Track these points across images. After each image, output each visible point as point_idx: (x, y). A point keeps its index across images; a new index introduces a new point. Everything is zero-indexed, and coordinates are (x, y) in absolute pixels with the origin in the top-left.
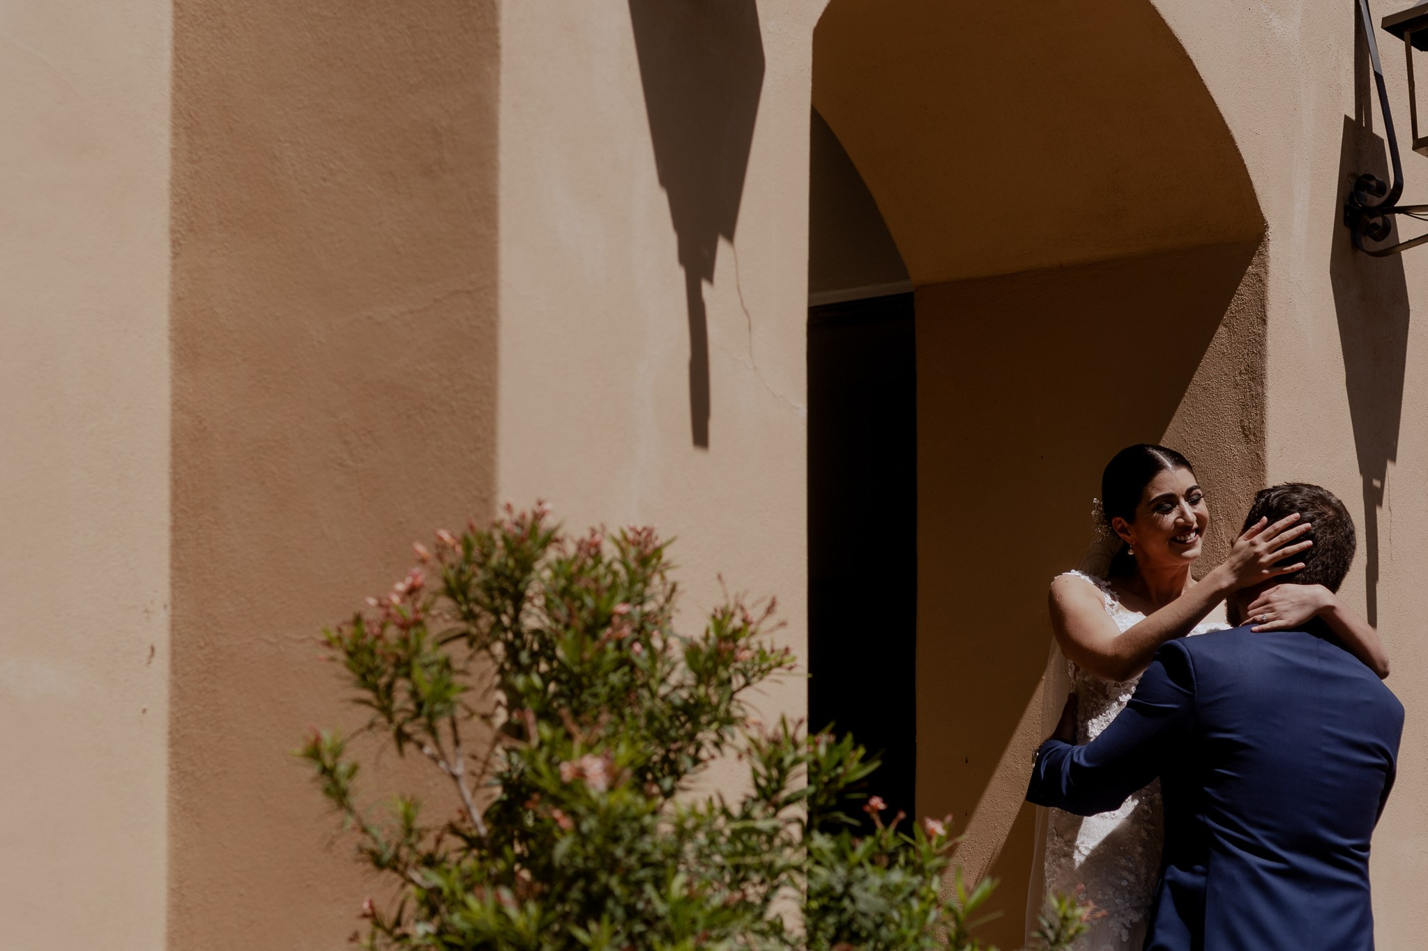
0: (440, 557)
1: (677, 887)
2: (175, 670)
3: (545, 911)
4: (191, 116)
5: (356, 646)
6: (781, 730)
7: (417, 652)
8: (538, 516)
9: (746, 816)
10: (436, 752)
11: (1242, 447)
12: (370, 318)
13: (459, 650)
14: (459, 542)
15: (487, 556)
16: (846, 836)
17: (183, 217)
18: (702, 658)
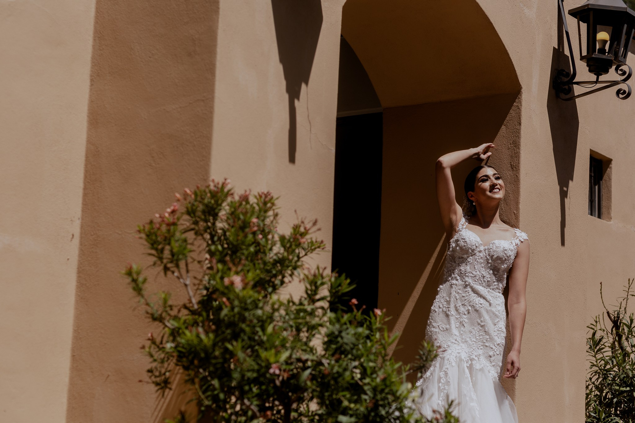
0: (185, 199)
1: (270, 329)
2: (81, 244)
3: (216, 336)
4: (101, 33)
5: (150, 232)
6: (317, 272)
7: (173, 236)
8: (224, 184)
9: (301, 304)
10: (179, 275)
11: (511, 173)
12: (164, 109)
13: (190, 236)
14: (193, 193)
15: (203, 199)
16: (339, 312)
17: (96, 71)
18: (286, 241)
